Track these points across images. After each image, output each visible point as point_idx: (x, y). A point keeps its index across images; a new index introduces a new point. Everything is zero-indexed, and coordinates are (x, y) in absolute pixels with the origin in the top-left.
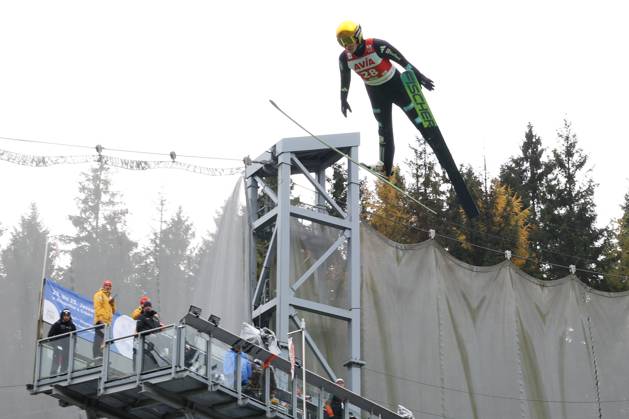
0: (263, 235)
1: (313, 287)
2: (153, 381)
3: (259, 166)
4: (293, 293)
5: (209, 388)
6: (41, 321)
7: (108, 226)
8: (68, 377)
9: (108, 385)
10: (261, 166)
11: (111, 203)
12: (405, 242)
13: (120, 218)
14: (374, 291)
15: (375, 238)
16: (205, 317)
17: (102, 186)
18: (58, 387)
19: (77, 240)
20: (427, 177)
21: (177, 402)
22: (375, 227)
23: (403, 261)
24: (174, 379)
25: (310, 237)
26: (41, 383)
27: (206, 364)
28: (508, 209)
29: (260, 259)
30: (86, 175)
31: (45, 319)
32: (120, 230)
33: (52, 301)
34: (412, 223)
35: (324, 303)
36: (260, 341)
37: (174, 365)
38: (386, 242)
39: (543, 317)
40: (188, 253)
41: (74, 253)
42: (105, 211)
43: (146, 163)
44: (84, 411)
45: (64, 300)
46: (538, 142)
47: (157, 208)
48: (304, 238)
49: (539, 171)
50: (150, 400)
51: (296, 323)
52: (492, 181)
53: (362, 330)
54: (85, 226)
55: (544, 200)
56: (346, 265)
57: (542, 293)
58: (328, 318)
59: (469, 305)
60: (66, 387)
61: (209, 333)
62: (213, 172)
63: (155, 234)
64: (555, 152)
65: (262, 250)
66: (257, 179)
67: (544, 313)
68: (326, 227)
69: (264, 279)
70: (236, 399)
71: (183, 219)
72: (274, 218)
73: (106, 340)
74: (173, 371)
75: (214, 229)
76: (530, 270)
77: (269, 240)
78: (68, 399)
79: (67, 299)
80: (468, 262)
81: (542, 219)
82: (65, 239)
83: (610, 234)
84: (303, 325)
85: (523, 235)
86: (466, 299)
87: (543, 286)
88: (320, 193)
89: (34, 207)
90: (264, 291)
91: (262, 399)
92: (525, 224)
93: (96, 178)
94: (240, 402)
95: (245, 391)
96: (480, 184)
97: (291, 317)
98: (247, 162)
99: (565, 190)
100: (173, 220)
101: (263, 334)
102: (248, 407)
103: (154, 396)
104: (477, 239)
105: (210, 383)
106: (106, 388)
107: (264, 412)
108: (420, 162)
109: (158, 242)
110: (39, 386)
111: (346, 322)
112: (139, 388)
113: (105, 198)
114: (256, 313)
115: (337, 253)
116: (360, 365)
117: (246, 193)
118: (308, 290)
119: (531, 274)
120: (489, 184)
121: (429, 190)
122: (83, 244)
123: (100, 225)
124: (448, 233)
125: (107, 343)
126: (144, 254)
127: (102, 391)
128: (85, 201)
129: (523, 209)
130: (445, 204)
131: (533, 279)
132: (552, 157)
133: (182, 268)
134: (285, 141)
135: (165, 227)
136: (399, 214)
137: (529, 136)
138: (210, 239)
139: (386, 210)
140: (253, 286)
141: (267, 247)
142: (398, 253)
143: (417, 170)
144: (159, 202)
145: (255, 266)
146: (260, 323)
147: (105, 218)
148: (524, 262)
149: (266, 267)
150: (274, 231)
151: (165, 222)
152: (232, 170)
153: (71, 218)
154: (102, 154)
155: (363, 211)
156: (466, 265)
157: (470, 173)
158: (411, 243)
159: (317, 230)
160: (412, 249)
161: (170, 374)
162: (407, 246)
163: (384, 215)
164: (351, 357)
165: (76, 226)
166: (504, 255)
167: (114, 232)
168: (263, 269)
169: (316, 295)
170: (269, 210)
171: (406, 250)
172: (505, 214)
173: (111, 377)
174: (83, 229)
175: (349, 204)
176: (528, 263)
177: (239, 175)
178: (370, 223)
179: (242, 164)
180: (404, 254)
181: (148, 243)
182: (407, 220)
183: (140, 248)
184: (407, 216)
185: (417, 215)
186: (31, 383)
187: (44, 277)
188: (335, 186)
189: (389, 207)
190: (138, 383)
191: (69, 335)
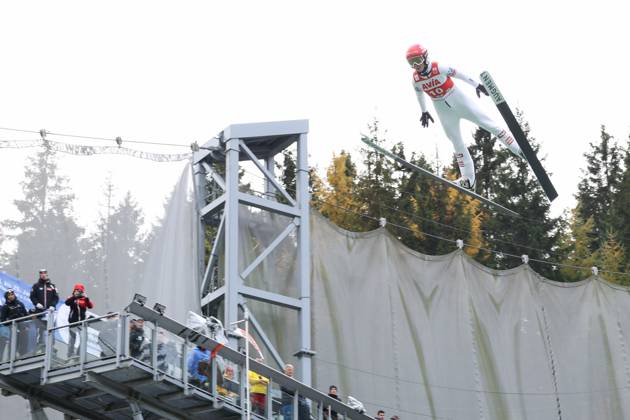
0: (211, 221)
1: (263, 275)
2: (98, 371)
3: (207, 152)
4: (242, 281)
5: (155, 378)
7: (55, 211)
8: (10, 366)
9: (51, 374)
10: (208, 152)
11: (56, 187)
12: (357, 230)
13: (66, 203)
14: (325, 279)
15: (326, 226)
16: (149, 305)
17: (48, 171)
19: (23, 225)
20: (379, 164)
21: (123, 392)
22: (325, 215)
23: (354, 249)
24: (119, 369)
25: (259, 225)
29: (208, 246)
30: (33, 160)
32: (66, 215)
34: (363, 211)
35: (274, 292)
36: (207, 330)
37: (118, 353)
38: (337, 230)
39: (497, 306)
40: (137, 239)
41: (19, 238)
42: (51, 195)
43: (91, 148)
44: (28, 401)
47: (106, 194)
48: (253, 225)
49: (492, 160)
50: (94, 390)
51: (244, 311)
52: (444, 169)
53: (312, 320)
54: (32, 211)
55: (497, 189)
56: (296, 253)
57: (495, 283)
58: (278, 307)
59: (421, 294)
60: (8, 376)
61: (154, 322)
62: (160, 158)
63: (103, 219)
65: (210, 237)
66: (205, 165)
67: (498, 300)
68: (276, 214)
69: (212, 267)
70: (181, 390)
71: (132, 205)
72: (222, 205)
73: (49, 328)
74: (117, 360)
75: (162, 213)
76: (482, 259)
77: (217, 226)
78: (11, 389)
80: (420, 251)
81: (495, 208)
82: (11, 224)
83: (564, 224)
85: (476, 223)
86: (418, 288)
87: (495, 275)
88: (268, 180)
90: (212, 280)
91: (209, 390)
92: (478, 213)
93: (42, 163)
94: (187, 393)
95: (192, 382)
97: (240, 306)
98: (195, 148)
99: (518, 179)
100: (121, 206)
101: (210, 323)
102: (195, 397)
103: (99, 386)
104: (429, 228)
105: (155, 373)
107: (211, 403)
108: (372, 150)
109: (105, 227)
111: (296, 311)
112: (83, 377)
113: (51, 183)
114: (205, 301)
115: (287, 239)
116: (311, 355)
117: (194, 179)
118: (257, 278)
119: (485, 263)
120: (441, 172)
121: (380, 178)
122: (30, 229)
123: (46, 210)
124: (401, 221)
125: (50, 331)
126: (92, 240)
127: (45, 380)
128: (31, 186)
129: (475, 198)
130: (397, 192)
131: (485, 268)
133: (131, 254)
134: (233, 127)
135: (112, 212)
136: (350, 202)
138: (160, 225)
139: (336, 197)
140: (201, 273)
141: (216, 234)
142: (348, 242)
143: (369, 157)
144: (107, 187)
145: (203, 253)
146: (208, 311)
147: (52, 203)
148: (477, 251)
149: (214, 255)
150: (222, 218)
151: (113, 207)
152: (179, 156)
153: (16, 203)
154: (46, 138)
155: (314, 198)
156: (418, 254)
157: (422, 162)
158: (362, 231)
159: (266, 218)
160: (362, 237)
161: (115, 363)
162: (358, 234)
163: (334, 202)
164: (301, 347)
165: (21, 211)
166: (455, 244)
167: (62, 217)
168: (211, 257)
169: (266, 283)
170: (217, 197)
171: (357, 238)
172: (458, 203)
173: (55, 367)
174: (29, 214)
175: (298, 191)
176: (481, 253)
177: (186, 161)
178: (320, 211)
179: (190, 150)
180: (354, 243)
181: (95, 229)
182: (359, 207)
183: (88, 233)
184: (359, 204)
185: (369, 202)
188: (286, 173)
189: (340, 194)
190: (81, 373)
191: (11, 323)
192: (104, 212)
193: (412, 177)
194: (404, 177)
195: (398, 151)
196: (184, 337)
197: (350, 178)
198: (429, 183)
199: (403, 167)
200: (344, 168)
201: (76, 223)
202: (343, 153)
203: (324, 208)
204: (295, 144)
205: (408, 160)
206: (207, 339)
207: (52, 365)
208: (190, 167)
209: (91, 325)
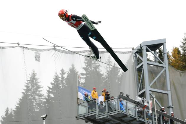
1: (156, 85)
2: (111, 114)
3: (137, 50)
4: (150, 87)
5: (128, 116)
6: (78, 98)
7: (95, 70)
8: (87, 114)
9: (98, 116)
11: (95, 63)
12: (182, 70)
13: (97, 67)
14: (174, 85)
15: (173, 69)
16: (125, 95)
18: (84, 117)
19: (86, 74)
21: (119, 120)
22: (173, 66)
23: (182, 76)
24: (117, 114)
26: (80, 116)
27: (126, 109)
29: (139, 77)
31: (79, 98)
32: (98, 71)
33: (81, 92)
34: (184, 64)
35: (160, 89)
36: (142, 101)
37: (117, 109)
38: (176, 70)
40: (118, 76)
42: (93, 66)
43: (104, 51)
45: (84, 92)
48: (152, 70)
50: (111, 120)
51: (151, 96)
53: (172, 97)
56: (165, 78)
58: (161, 94)
60: (87, 117)
61: (126, 100)
62: (124, 53)
63: (108, 71)
65: (140, 75)
66: (137, 54)
68: (158, 67)
69: (141, 84)
72: (142, 65)
73: (97, 103)
74: (117, 111)
77: (141, 72)
78: (88, 121)
79: (85, 92)
82: (82, 74)
84: (154, 96)
88: (155, 57)
89: (73, 65)
90: (141, 87)
91: (144, 118)
94: (137, 120)
95: (139, 116)
97: (150, 94)
98: (133, 49)
100: (113, 67)
101: (142, 99)
102: (140, 121)
103: (113, 119)
107: (145, 122)
108: (185, 46)
109: (109, 74)
110: (79, 117)
111: (167, 95)
112: (108, 116)
113: (93, 62)
114: (140, 93)
115: (162, 74)
116: (172, 107)
117: (134, 58)
118: (154, 86)
122: (88, 75)
123: (92, 70)
125: (97, 104)
127: (97, 118)
128: (87, 63)
134: (144, 42)
135: (111, 69)
136: (180, 62)
139: (175, 61)
140: (138, 85)
141: (141, 74)
142: (180, 74)
143: (184, 48)
144: (109, 62)
145: (138, 79)
146: (141, 96)
147: (94, 68)
149: (141, 80)
150: (143, 69)
152: (129, 52)
153: (84, 68)
155: (169, 62)
158: (184, 70)
159: (155, 68)
162: (183, 71)
163: (175, 62)
164: (169, 105)
165: (85, 70)
167: (96, 72)
168: (141, 81)
169: (157, 87)
170: (141, 63)
173: (99, 114)
174: (87, 71)
175: (164, 60)
177: (131, 53)
178: (171, 65)
179: (132, 50)
180: (182, 74)
181: (106, 74)
182: (182, 63)
183: (104, 76)
184: (182, 62)
185: (185, 62)
186: (77, 116)
187: (78, 86)
188: (160, 55)
189: (176, 60)
190: (107, 115)
192: (108, 69)
196: (135, 104)
197: (179, 55)
200: (177, 52)
201: (101, 73)
202: (176, 48)
203: (172, 64)
204: (162, 46)
206: (142, 104)
207: (99, 113)
208: (132, 55)
209: (109, 102)
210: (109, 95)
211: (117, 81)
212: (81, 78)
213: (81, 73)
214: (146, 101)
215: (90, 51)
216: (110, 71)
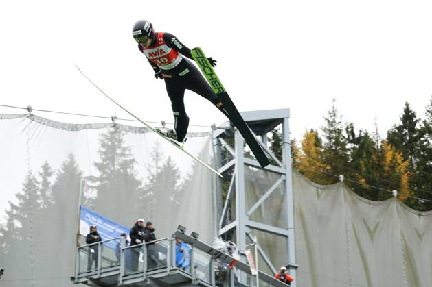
0: (226, 177)
1: (261, 213)
2: (155, 276)
3: (222, 131)
4: (247, 218)
5: (193, 282)
6: (79, 235)
7: (122, 170)
8: (98, 272)
9: (125, 278)
10: (224, 131)
11: (123, 155)
12: (323, 184)
13: (128, 165)
14: (302, 216)
15: (302, 180)
16: (188, 233)
17: (116, 143)
18: (91, 279)
19: (101, 179)
20: (337, 139)
22: (302, 173)
23: (322, 197)
24: (169, 275)
25: (258, 179)
26: (81, 276)
27: (190, 265)
28: (394, 161)
29: (224, 194)
30: (106, 136)
31: (81, 233)
32: (129, 173)
33: (85, 220)
34: (327, 170)
35: (268, 224)
36: (226, 250)
37: (168, 265)
38: (310, 183)
39: (420, 237)
40: (175, 188)
41: (98, 188)
42: (119, 160)
43: (145, 128)
45: (93, 220)
46: (413, 115)
47: (154, 159)
48: (253, 180)
49: (415, 135)
51: (250, 237)
52: (382, 142)
53: (295, 244)
54: (106, 170)
55: (418, 156)
56: (283, 199)
57: (419, 220)
58: (271, 235)
59: (368, 228)
60: (97, 279)
61: (192, 244)
63: (153, 176)
64: (425, 122)
65: (225, 187)
66: (221, 139)
67: (421, 233)
69: (227, 208)
71: (172, 166)
72: (233, 166)
74: (168, 269)
75: (191, 171)
76: (410, 203)
77: (230, 181)
79: (95, 220)
80: (367, 198)
81: (418, 168)
82: (91, 178)
85: (405, 179)
86: (365, 223)
87: (420, 215)
89: (71, 156)
90: (228, 216)
92: (406, 171)
93: (112, 138)
96: (373, 144)
98: (214, 128)
100: (165, 166)
101: (229, 245)
104: (373, 182)
105: (193, 278)
106: (123, 281)
108: (331, 129)
109: (155, 181)
110: (78, 278)
111: (284, 238)
112: (146, 281)
113: (119, 151)
114: (222, 231)
115: (277, 189)
116: (295, 268)
117: (213, 149)
118: (257, 216)
119: (411, 207)
120: (380, 144)
121: (339, 148)
122: (105, 182)
123: (116, 169)
124: (352, 177)
126: (146, 190)
127: (121, 283)
128: (105, 153)
129: (404, 161)
131: (412, 210)
132: (423, 125)
135: (159, 171)
136: (318, 164)
137: (407, 110)
138: (189, 179)
139: (309, 161)
141: (229, 186)
142: (318, 192)
143: (330, 134)
144: (155, 154)
145: (221, 198)
146: (226, 238)
147: (120, 165)
148: (406, 197)
149: (229, 200)
150: (233, 174)
151: (160, 168)
152: (203, 133)
153: (96, 164)
154: (116, 122)
155: (294, 162)
156: (365, 200)
157: (366, 136)
158: (327, 184)
159: (262, 174)
160: (327, 188)
161: (166, 271)
162: (324, 186)
163: (308, 165)
164: (289, 262)
165: (100, 170)
166: (392, 193)
167: (126, 174)
168: (227, 201)
169: (262, 219)
170: (230, 160)
171: (324, 189)
172: (392, 165)
173: (129, 273)
174: (105, 172)
175: (283, 157)
176: (409, 199)
177: (207, 137)
178: (298, 170)
179: (210, 130)
180: (322, 192)
181: (148, 182)
182: (324, 168)
183: (143, 185)
184: (325, 165)
185: (331, 164)
186: (73, 276)
187: (79, 205)
188: (274, 144)
189: (311, 159)
190: (145, 278)
191: (97, 244)
192: (154, 171)
193: (360, 147)
194: (354, 147)
195: (350, 130)
196: (212, 254)
197: (319, 148)
198: (372, 152)
199: (354, 140)
200: (313, 141)
201: (136, 177)
202: (312, 131)
203: (301, 168)
204: (281, 125)
205: (357, 135)
206: (227, 256)
207: (125, 272)
208: (210, 140)
209: (150, 246)
210: (152, 230)
211: (172, 199)
212: (89, 187)
213: (89, 175)
214: (237, 249)
215: (112, 125)
216: (158, 174)
